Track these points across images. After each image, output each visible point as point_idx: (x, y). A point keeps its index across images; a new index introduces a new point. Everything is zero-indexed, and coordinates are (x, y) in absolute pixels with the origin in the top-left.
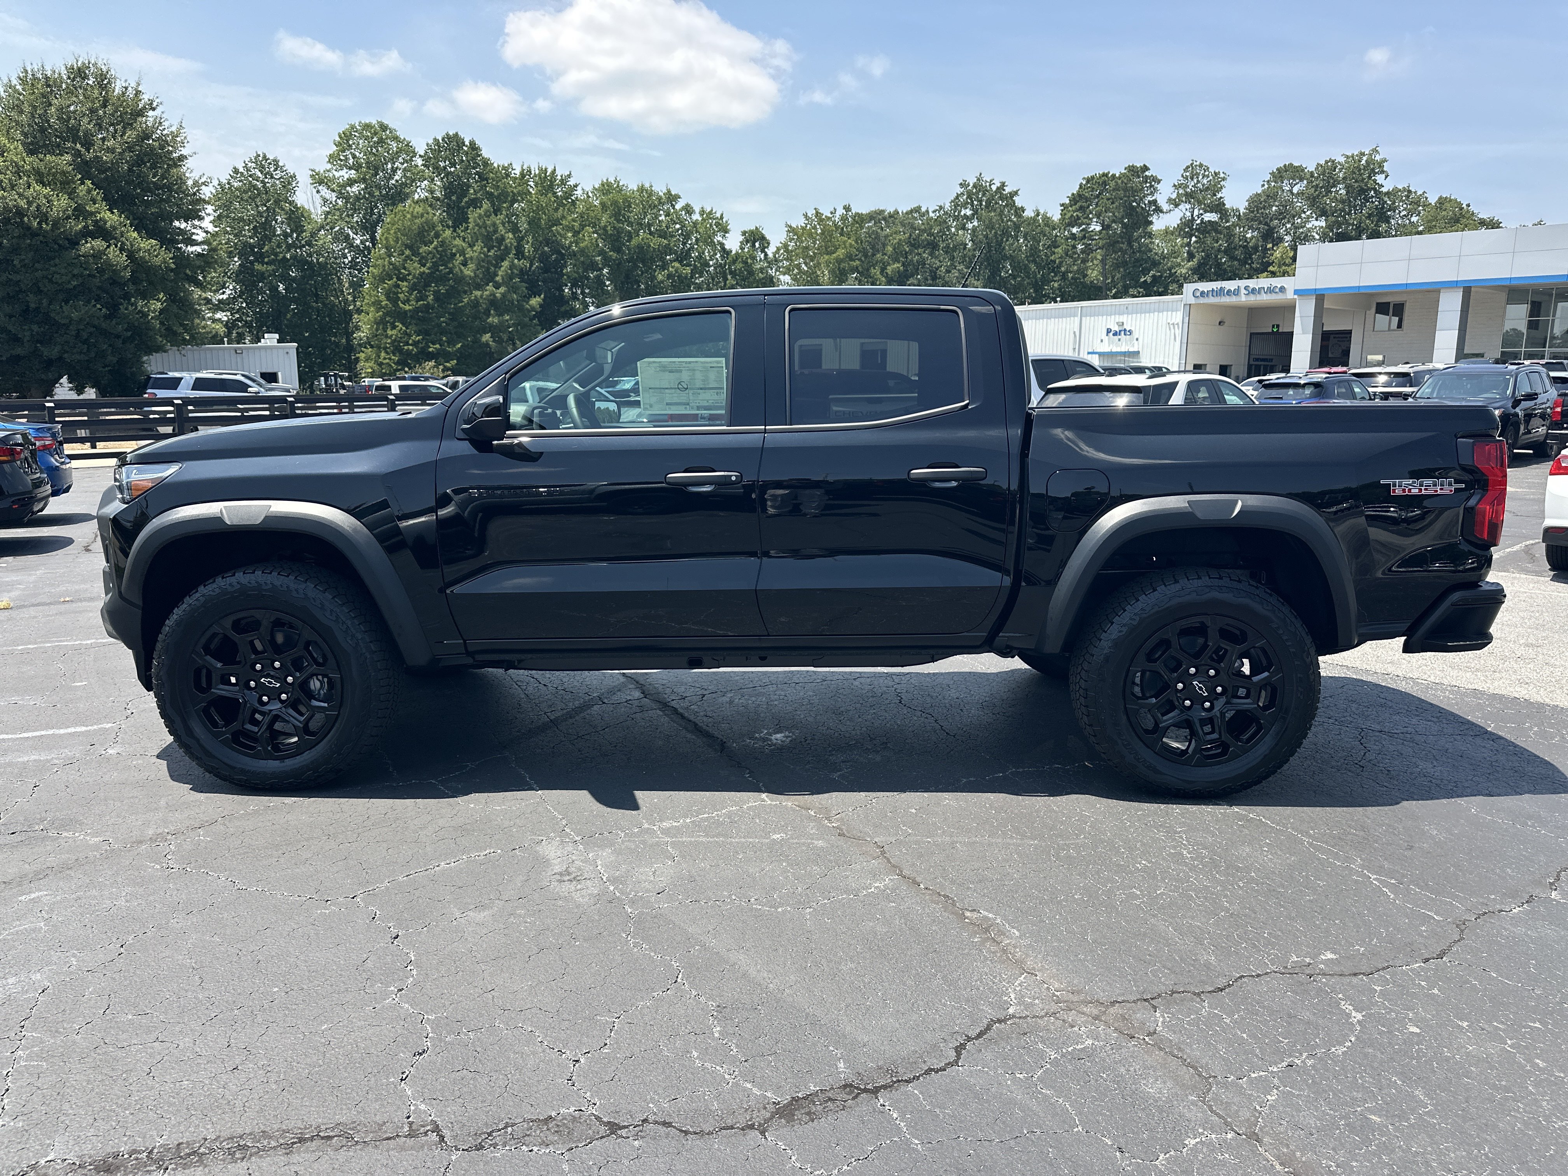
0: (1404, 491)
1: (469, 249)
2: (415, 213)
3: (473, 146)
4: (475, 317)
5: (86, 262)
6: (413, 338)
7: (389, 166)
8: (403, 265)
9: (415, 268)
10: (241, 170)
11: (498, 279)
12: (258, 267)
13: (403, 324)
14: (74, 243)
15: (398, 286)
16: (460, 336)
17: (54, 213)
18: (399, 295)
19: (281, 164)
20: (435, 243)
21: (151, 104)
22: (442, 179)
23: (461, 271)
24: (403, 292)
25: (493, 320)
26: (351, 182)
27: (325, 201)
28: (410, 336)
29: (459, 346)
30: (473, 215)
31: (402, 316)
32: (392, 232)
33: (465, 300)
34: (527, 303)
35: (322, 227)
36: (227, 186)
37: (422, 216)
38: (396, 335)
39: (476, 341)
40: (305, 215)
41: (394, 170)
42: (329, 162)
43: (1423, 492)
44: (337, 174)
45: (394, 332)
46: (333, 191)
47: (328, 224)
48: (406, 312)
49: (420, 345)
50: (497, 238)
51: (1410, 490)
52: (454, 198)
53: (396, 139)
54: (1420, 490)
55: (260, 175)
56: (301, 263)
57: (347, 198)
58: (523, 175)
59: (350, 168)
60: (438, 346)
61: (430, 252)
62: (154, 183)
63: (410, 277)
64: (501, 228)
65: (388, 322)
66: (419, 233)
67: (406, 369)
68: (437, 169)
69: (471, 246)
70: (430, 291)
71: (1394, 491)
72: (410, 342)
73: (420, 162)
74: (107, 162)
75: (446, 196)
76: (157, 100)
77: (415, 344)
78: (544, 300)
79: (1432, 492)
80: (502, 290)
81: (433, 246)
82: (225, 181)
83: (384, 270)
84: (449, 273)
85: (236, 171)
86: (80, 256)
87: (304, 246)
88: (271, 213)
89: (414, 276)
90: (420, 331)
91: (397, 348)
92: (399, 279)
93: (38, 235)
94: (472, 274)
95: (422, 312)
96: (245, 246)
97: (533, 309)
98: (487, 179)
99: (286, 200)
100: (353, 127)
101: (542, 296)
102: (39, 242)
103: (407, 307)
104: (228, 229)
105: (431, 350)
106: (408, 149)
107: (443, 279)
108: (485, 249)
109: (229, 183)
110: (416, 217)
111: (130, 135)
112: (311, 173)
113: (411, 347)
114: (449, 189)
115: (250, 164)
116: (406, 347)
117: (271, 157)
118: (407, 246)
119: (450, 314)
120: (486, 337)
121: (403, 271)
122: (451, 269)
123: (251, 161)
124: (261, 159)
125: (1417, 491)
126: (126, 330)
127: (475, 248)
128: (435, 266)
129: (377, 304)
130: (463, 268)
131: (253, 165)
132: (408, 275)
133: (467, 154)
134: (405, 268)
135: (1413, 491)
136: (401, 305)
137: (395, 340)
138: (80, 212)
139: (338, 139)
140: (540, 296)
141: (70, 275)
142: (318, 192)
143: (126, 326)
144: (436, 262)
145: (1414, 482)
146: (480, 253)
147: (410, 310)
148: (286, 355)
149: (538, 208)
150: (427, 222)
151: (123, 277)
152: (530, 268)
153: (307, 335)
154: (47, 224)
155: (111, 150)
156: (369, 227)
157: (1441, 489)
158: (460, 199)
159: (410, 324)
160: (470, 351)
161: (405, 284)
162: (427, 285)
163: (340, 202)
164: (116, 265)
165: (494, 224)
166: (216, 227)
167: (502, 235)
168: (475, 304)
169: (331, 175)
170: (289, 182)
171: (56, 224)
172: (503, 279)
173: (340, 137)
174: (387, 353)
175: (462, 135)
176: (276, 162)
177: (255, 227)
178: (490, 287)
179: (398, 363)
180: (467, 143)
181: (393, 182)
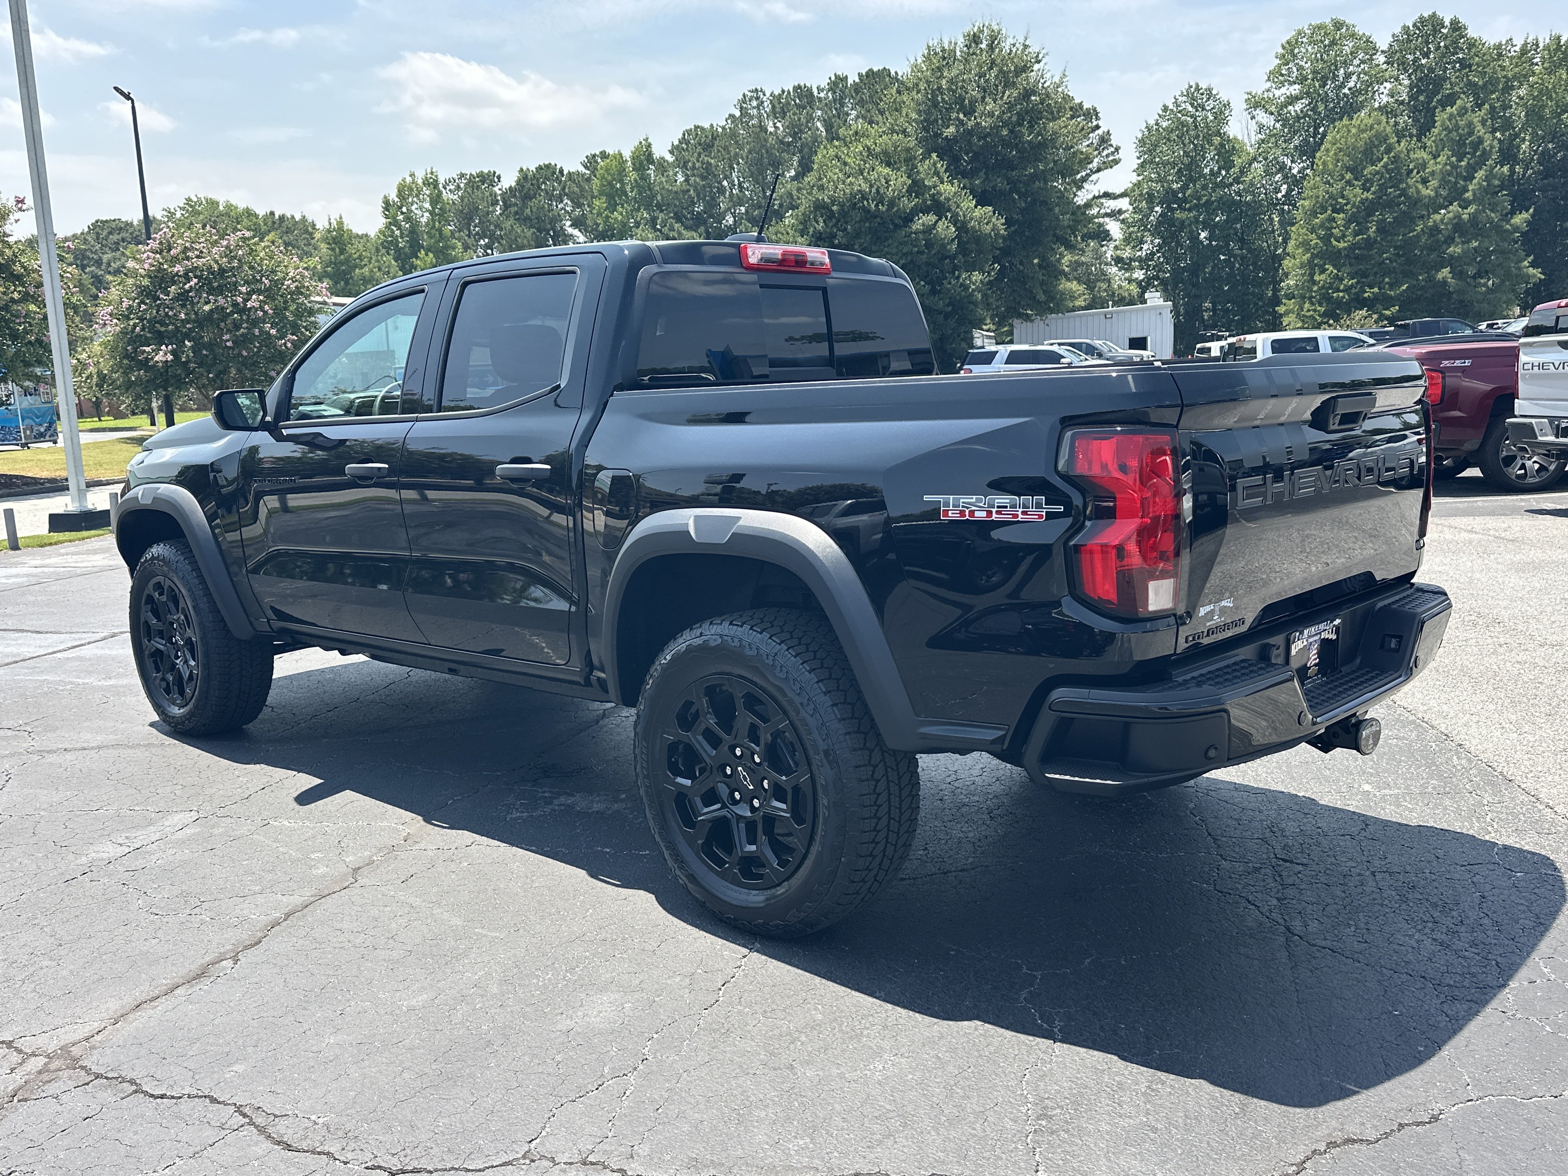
0: (962, 513)
1: (1432, 161)
2: (1362, 127)
3: (1456, 27)
4: (1431, 249)
5: (917, 239)
6: (1345, 282)
7: (1342, 71)
8: (1342, 192)
9: (1356, 194)
10: (1171, 107)
11: (1469, 195)
12: (1178, 215)
13: (1335, 266)
14: (908, 219)
15: (1334, 220)
16: (1408, 275)
17: (890, 193)
18: (1334, 231)
19: (1214, 92)
20: (1385, 160)
21: (1037, 56)
22: (1409, 76)
23: (1418, 191)
24: (1338, 227)
25: (1455, 250)
26: (1292, 100)
27: (1261, 127)
28: (1342, 280)
29: (1404, 287)
30: (1441, 117)
31: (1334, 257)
32: (1331, 153)
33: (1418, 228)
34: (1508, 222)
35: (1255, 159)
36: (1155, 127)
37: (1372, 128)
38: (1325, 281)
39: (1431, 279)
40: (1237, 146)
41: (1348, 76)
42: (1269, 80)
43: (994, 516)
44: (1278, 93)
45: (1323, 277)
46: (1272, 114)
47: (1260, 155)
48: (1339, 251)
49: (1353, 291)
50: (1472, 142)
51: (972, 513)
52: (1421, 98)
53: (1353, 35)
54: (990, 513)
55: (1190, 109)
56: (1228, 205)
57: (1285, 122)
58: (1524, 51)
59: (1291, 83)
60: (1376, 290)
61: (1377, 173)
62: (1030, 142)
63: (1349, 207)
64: (1479, 127)
65: (1316, 265)
66: (1366, 150)
67: (1331, 322)
68: (1403, 65)
69: (1435, 157)
70: (1373, 221)
71: (946, 513)
72: (1342, 287)
73: (1381, 59)
74: (985, 128)
75: (1411, 97)
76: (1044, 51)
77: (1347, 290)
78: (1533, 216)
79: (1009, 518)
80: (1472, 209)
81: (1382, 163)
82: (1152, 122)
83: (1317, 202)
84: (1400, 196)
85: (1165, 108)
86: (912, 233)
87: (1231, 184)
88: (1200, 151)
89: (1353, 206)
90: (1356, 273)
91: (1325, 298)
92: (1333, 211)
93: (876, 217)
94: (1432, 194)
95: (1359, 249)
96: (1168, 193)
97: (1516, 229)
98: (1470, 66)
99: (1218, 134)
100: (1300, 33)
101: (1531, 210)
102: (877, 225)
103: (1342, 245)
104: (1153, 176)
105: (1366, 295)
106: (1370, 47)
107: (1390, 205)
108: (1454, 159)
109: (1157, 124)
110: (1364, 131)
111: (1011, 94)
112: (1246, 96)
113: (1341, 294)
114: (1416, 89)
115: (1180, 99)
116: (1335, 295)
117: (1203, 85)
118: (1348, 169)
119: (1396, 248)
120: (1445, 273)
121: (1340, 200)
122: (1404, 190)
123: (1182, 95)
124: (1192, 90)
125: (984, 514)
126: (948, 305)
127: (1439, 160)
128: (1382, 188)
129: (1305, 245)
130: (1420, 187)
131: (1184, 98)
132: (1346, 204)
133: (1446, 37)
134: (1343, 197)
135: (977, 514)
136: (1334, 243)
137: (1323, 287)
138: (916, 187)
139: (1281, 51)
140: (1527, 211)
141: (900, 254)
142: (1253, 118)
143: (947, 301)
144: (1383, 184)
145: (980, 501)
146: (1446, 164)
147: (1345, 248)
148: (1158, 316)
149: (1540, 92)
150: (1377, 135)
151: (949, 251)
152: (1524, 175)
153: (1226, 288)
154: (883, 205)
155: (991, 114)
156: (1308, 151)
157: (1024, 513)
158: (1430, 99)
159: (1344, 265)
160: (1419, 293)
161: (1342, 216)
162: (1370, 213)
163: (1278, 125)
164: (944, 238)
165: (1470, 124)
166: (1139, 175)
167: (1479, 137)
168: (1435, 230)
169: (1271, 95)
170: (1221, 114)
171: (892, 203)
172: (1474, 195)
173: (1284, 47)
174: (1312, 304)
175: (1440, 14)
176: (1210, 90)
177: (1180, 170)
178: (1455, 207)
179: (1324, 315)
180: (1447, 23)
181: (1346, 91)
